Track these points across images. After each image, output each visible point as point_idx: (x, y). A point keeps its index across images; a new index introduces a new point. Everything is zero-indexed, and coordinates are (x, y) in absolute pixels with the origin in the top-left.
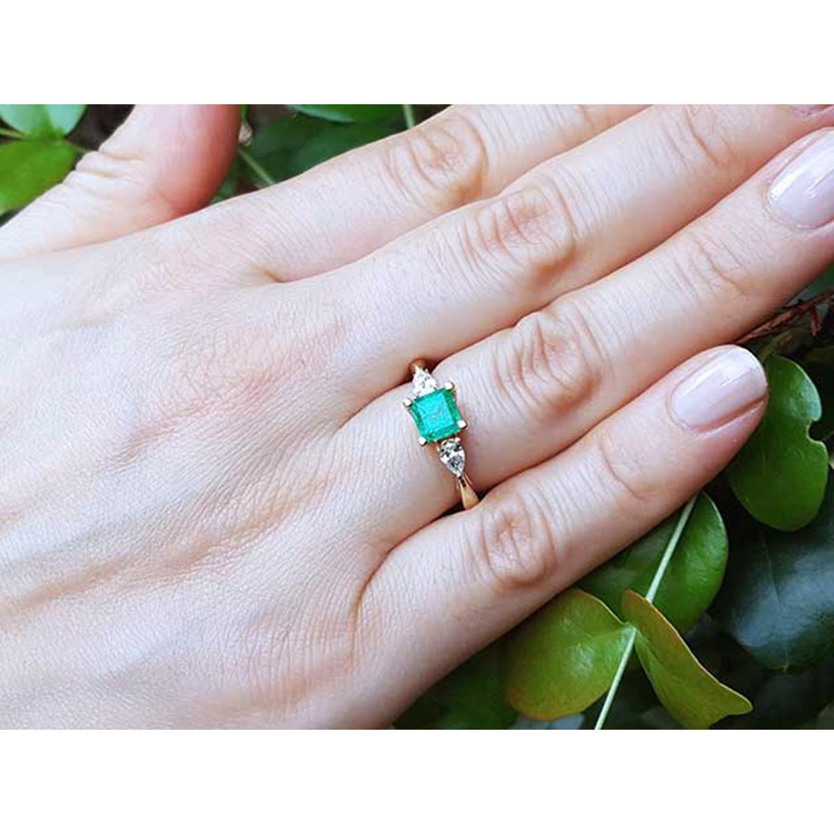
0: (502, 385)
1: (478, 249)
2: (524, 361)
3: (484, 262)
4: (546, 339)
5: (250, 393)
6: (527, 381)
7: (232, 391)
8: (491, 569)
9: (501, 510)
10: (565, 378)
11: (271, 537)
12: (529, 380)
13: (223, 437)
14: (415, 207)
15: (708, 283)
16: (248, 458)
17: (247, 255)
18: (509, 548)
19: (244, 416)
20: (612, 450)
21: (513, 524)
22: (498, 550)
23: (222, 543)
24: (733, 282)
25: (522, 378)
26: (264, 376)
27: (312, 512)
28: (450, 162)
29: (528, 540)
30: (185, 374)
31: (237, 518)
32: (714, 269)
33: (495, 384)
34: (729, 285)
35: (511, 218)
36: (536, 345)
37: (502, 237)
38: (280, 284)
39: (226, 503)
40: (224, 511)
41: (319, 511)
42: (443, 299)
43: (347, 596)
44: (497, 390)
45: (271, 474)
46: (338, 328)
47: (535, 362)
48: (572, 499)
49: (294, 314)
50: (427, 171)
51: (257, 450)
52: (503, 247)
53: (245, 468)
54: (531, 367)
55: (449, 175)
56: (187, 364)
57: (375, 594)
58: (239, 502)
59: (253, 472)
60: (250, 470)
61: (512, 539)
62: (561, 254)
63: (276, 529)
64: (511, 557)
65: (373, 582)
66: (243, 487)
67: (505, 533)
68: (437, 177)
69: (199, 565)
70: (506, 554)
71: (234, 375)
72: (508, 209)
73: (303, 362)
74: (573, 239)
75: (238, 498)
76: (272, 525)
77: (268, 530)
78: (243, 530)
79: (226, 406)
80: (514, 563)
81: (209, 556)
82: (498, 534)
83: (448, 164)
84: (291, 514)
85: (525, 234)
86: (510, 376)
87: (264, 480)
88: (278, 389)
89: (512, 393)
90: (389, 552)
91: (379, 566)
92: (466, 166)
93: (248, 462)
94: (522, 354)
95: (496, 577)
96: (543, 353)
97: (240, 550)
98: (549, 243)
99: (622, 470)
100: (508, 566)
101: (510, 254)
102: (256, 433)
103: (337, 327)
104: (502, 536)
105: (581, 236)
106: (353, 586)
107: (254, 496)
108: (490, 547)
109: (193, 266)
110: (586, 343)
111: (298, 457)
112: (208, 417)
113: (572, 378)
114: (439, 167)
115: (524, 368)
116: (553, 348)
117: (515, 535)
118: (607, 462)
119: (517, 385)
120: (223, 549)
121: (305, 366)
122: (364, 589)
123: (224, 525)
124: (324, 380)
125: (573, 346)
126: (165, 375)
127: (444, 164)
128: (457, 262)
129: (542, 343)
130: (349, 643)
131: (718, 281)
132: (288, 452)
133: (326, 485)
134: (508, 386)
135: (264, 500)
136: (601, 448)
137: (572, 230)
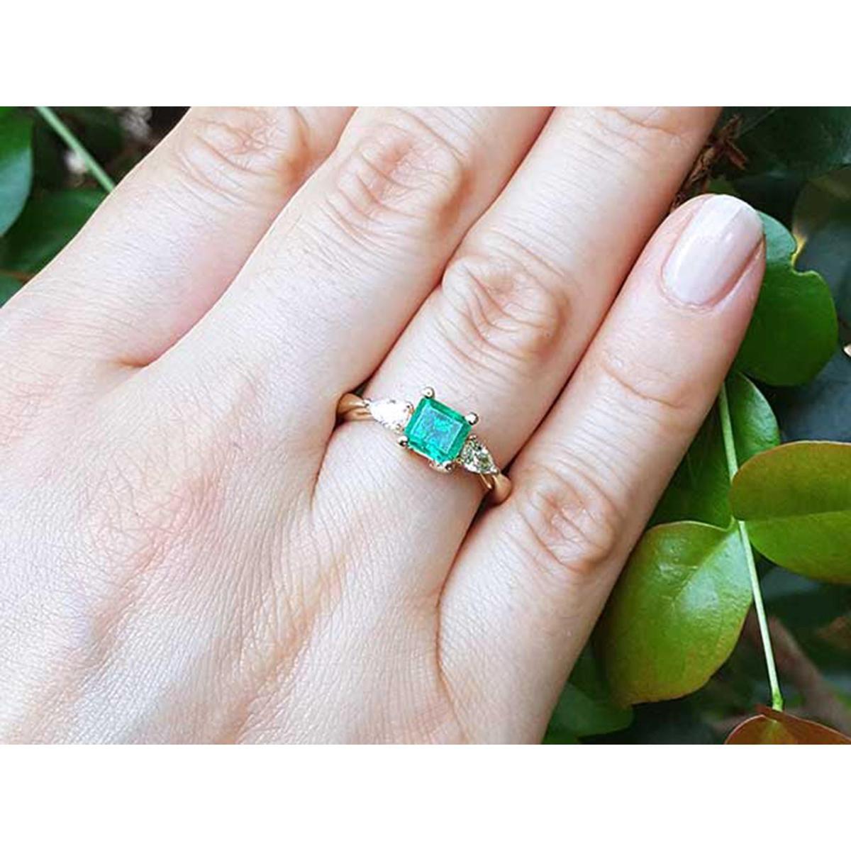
0: (470, 359)
1: (357, 222)
2: (477, 320)
3: (371, 233)
4: (487, 285)
5: (198, 510)
6: (491, 340)
7: (178, 516)
8: (561, 563)
9: (538, 493)
10: (534, 317)
11: (307, 657)
12: (493, 338)
13: (197, 574)
14: (249, 208)
15: (630, 139)
16: (237, 585)
17: (89, 354)
18: (568, 531)
19: (207, 539)
20: (626, 370)
21: (559, 504)
22: (558, 539)
23: (259, 692)
24: (657, 127)
25: (484, 340)
26: (203, 483)
27: (339, 606)
28: (261, 138)
29: (584, 511)
30: (111, 526)
31: (261, 657)
32: (633, 121)
33: (461, 362)
34: (654, 132)
35: (378, 171)
36: (480, 296)
37: (377, 197)
38: (146, 368)
39: (241, 648)
40: (243, 656)
41: (345, 602)
42: (352, 297)
43: (426, 677)
44: (466, 366)
45: (270, 589)
46: (253, 388)
47: (489, 317)
48: (610, 445)
49: (192, 394)
50: (240, 160)
51: (242, 569)
52: (384, 207)
53: (240, 597)
54: (489, 323)
55: (269, 154)
56: (106, 514)
57: (454, 658)
58: (253, 637)
59: (250, 596)
60: (246, 596)
61: (566, 519)
62: (453, 183)
63: (309, 644)
64: (576, 540)
65: (443, 645)
66: (249, 619)
67: (556, 516)
68: (257, 162)
69: (245, 731)
70: (569, 540)
71: (167, 498)
72: (369, 163)
73: (235, 445)
74: (459, 161)
75: (250, 634)
76: (302, 645)
77: (300, 653)
78: (273, 667)
79: (180, 538)
80: (583, 545)
81: (252, 716)
82: (548, 522)
83: (259, 142)
84: (317, 620)
85: (401, 181)
86: (471, 343)
87: (267, 598)
88: (225, 490)
89: (484, 361)
90: (439, 604)
91: (439, 624)
92: (282, 134)
93: (239, 589)
94: (470, 313)
95: (570, 568)
96: (493, 302)
97: (282, 690)
98: (436, 180)
99: (647, 386)
100: (579, 551)
101: (396, 212)
102: (230, 552)
103: (251, 386)
104: (553, 522)
105: (466, 154)
106: (428, 662)
107: (266, 622)
108: (548, 540)
109: (29, 396)
110: (535, 267)
111: (289, 552)
112: (166, 563)
113: (540, 313)
114: (251, 149)
115: (481, 329)
116: (499, 291)
117: (567, 514)
118: (626, 386)
119: (483, 350)
120: (264, 699)
121: (241, 449)
122: (438, 657)
123: (251, 673)
124: (269, 453)
125: (522, 278)
126: (87, 540)
127: (256, 145)
128: (345, 249)
129: (483, 289)
130: (455, 724)
131: (642, 133)
132: (275, 553)
133: (337, 570)
134: (476, 356)
135: (279, 621)
136: (612, 373)
137: (452, 153)
